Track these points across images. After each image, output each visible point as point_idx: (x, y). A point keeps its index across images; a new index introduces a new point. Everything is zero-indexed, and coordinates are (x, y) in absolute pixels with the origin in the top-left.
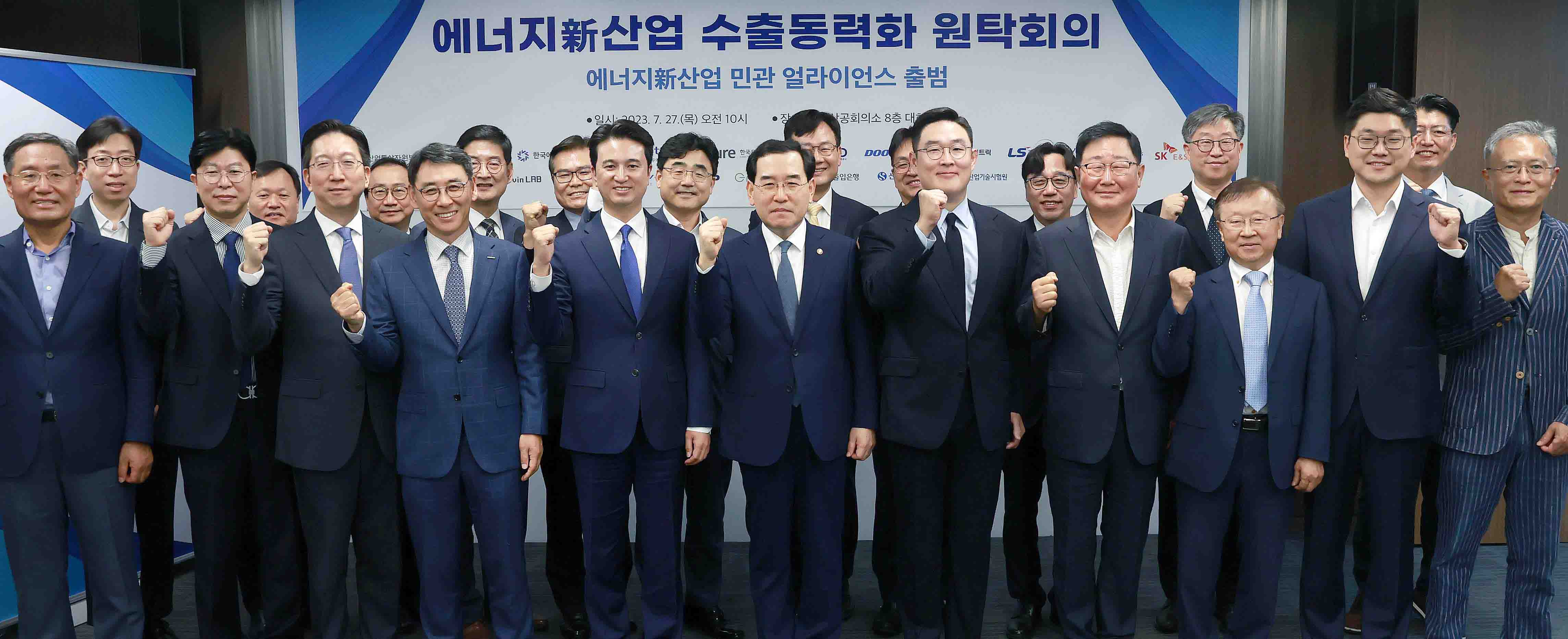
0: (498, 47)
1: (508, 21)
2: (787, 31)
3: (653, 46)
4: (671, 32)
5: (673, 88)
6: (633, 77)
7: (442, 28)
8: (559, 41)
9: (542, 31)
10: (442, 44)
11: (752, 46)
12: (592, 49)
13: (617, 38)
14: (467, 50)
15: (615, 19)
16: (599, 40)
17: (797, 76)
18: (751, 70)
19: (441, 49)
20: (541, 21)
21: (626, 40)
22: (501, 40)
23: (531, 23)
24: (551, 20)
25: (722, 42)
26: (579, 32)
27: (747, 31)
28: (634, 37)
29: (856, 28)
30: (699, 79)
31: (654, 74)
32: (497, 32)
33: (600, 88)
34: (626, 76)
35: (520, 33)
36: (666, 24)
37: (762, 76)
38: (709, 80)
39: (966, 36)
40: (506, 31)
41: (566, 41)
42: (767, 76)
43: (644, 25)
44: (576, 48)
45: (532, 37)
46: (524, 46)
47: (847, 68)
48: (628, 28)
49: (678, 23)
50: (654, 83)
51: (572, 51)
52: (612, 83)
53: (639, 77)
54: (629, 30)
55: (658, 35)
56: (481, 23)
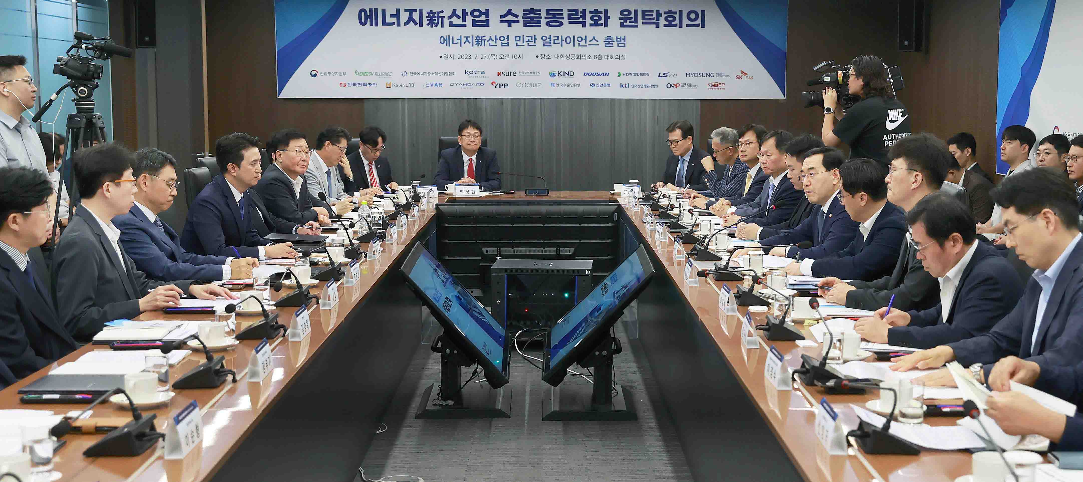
0: (393, 24)
1: (398, 10)
2: (543, 18)
3: (474, 25)
4: (483, 18)
5: (484, 46)
6: (464, 40)
7: (363, 13)
8: (425, 22)
9: (416, 16)
10: (363, 21)
11: (525, 25)
12: (442, 26)
13: (455, 20)
14: (377, 25)
15: (454, 11)
16: (446, 21)
17: (548, 40)
18: (525, 37)
19: (363, 24)
20: (415, 11)
21: (460, 21)
22: (394, 20)
23: (411, 12)
24: (421, 11)
25: (510, 23)
26: (435, 17)
27: (523, 18)
28: (464, 20)
29: (579, 16)
30: (498, 41)
31: (475, 38)
32: (392, 16)
33: (447, 45)
34: (460, 39)
35: (404, 17)
36: (481, 13)
37: (530, 40)
38: (503, 42)
39: (636, 21)
40: (397, 15)
41: (429, 22)
42: (533, 40)
43: (469, 14)
44: (434, 25)
45: (411, 19)
46: (406, 24)
47: (574, 36)
48: (461, 15)
49: (487, 13)
50: (475, 43)
51: (432, 27)
52: (453, 43)
53: (467, 40)
54: (462, 17)
55: (477, 19)
56: (384, 11)
